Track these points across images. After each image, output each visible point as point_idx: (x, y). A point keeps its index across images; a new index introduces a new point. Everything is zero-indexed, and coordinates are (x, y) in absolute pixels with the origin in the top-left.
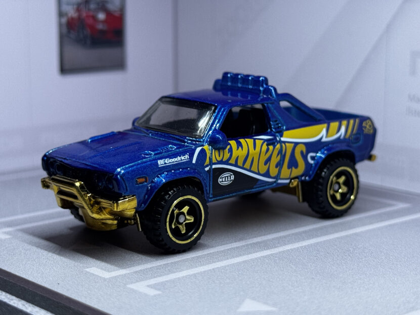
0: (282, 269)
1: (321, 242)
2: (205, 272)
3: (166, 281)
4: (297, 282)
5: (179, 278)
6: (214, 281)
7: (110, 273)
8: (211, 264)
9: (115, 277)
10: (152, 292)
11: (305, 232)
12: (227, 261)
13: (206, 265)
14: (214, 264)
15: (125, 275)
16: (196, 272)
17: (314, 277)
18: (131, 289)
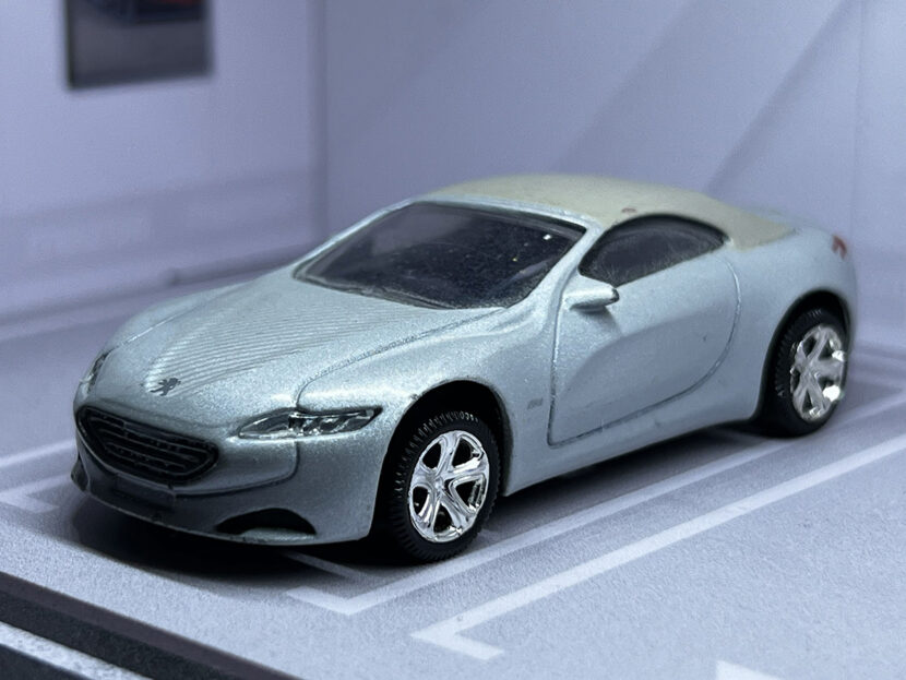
0: (752, 572)
1: (798, 495)
2: (576, 586)
3: (499, 618)
4: (807, 607)
5: (523, 608)
6: (614, 615)
7: (351, 601)
8: (577, 564)
9: (370, 611)
10: (483, 652)
11: (745, 468)
12: (610, 555)
13: (567, 569)
14: (583, 565)
15: (390, 603)
16: (556, 590)
17: (837, 591)
18: (428, 645)
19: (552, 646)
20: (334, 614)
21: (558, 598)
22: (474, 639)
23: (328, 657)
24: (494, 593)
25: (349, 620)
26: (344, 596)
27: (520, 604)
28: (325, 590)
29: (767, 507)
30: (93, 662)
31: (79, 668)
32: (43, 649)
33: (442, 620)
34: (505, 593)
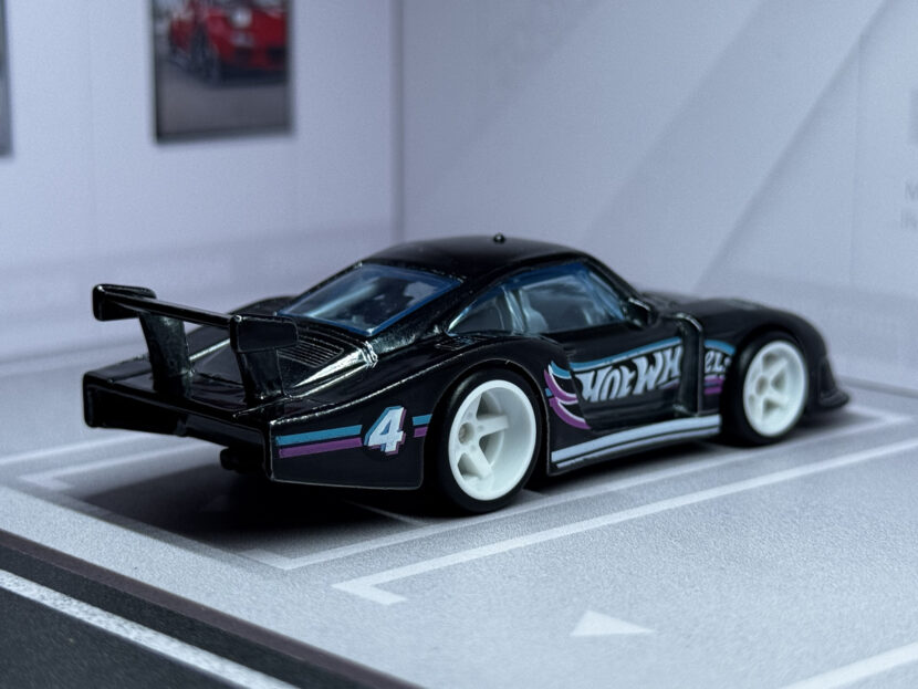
0: (655, 550)
4: (689, 576)
5: (439, 569)
7: (293, 560)
8: (504, 540)
9: (306, 568)
13: (493, 543)
14: (510, 541)
15: (325, 563)
17: (723, 566)
18: (341, 593)
19: (450, 597)
20: (274, 569)
21: (472, 564)
22: (385, 589)
23: (254, 598)
24: (421, 557)
25: (284, 574)
26: (289, 556)
27: (437, 567)
28: (275, 552)
29: (699, 504)
30: (57, 594)
31: (43, 598)
32: (17, 585)
33: (365, 575)
34: (430, 558)
